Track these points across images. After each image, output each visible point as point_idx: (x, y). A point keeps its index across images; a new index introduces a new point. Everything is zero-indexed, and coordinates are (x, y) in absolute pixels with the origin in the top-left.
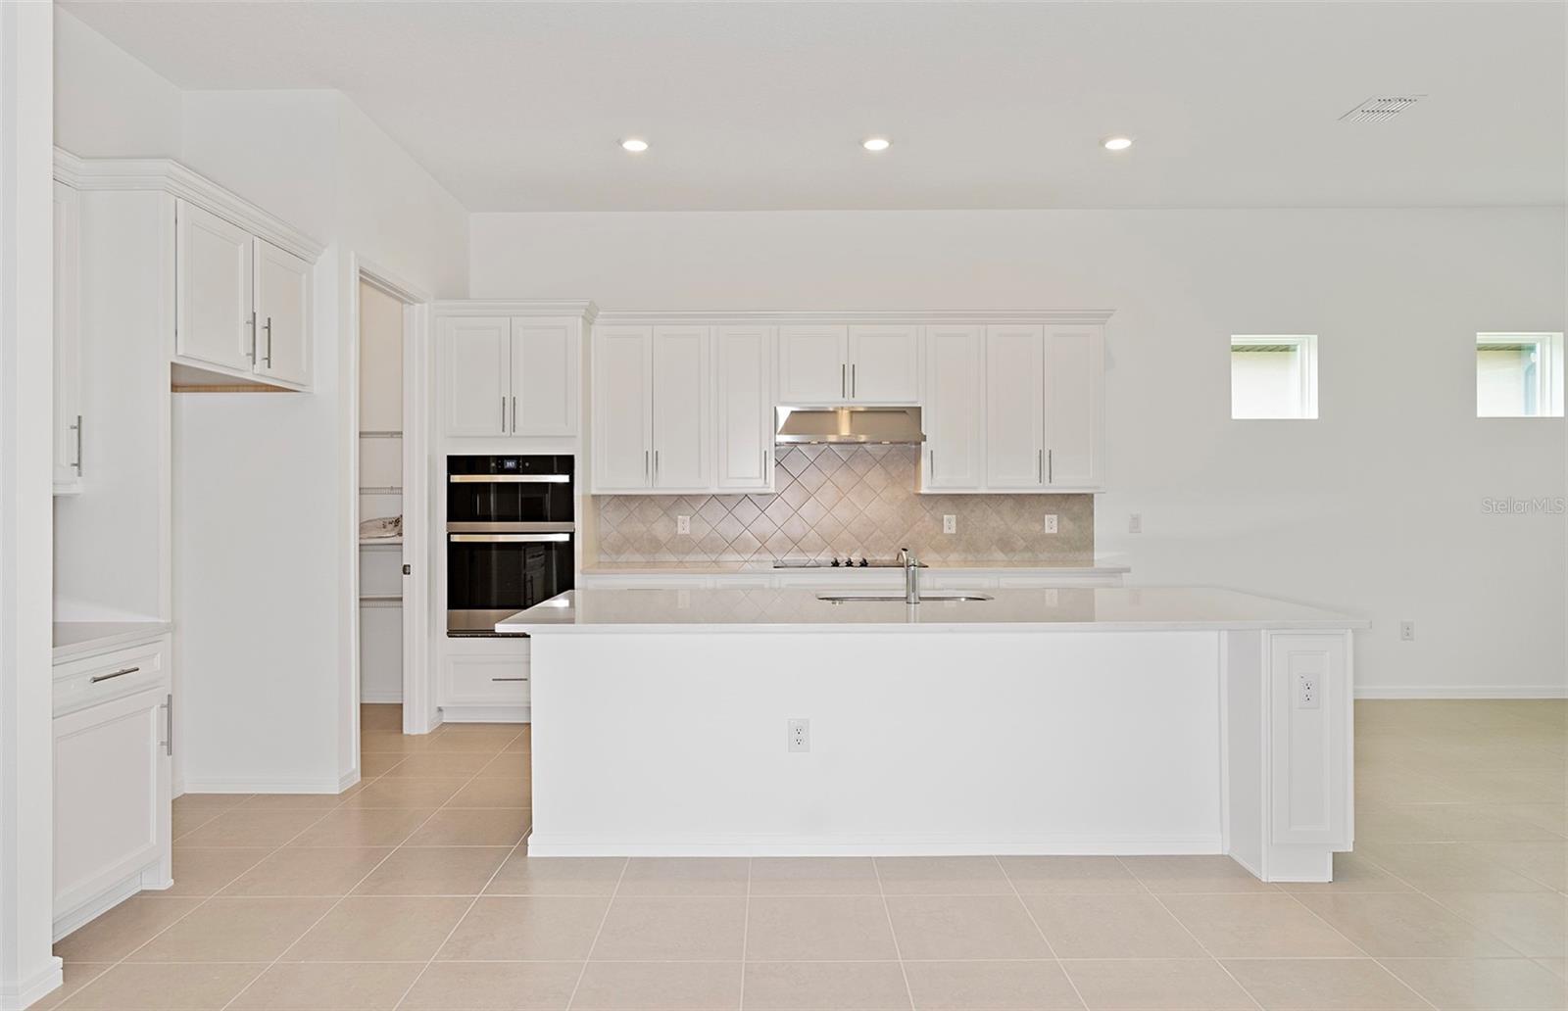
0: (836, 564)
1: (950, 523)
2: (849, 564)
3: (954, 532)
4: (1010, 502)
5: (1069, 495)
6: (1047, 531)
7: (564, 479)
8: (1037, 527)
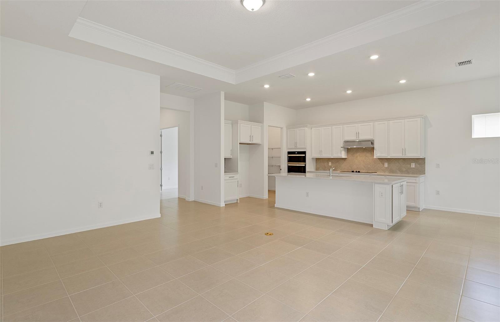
0: (353, 172)
1: (386, 165)
2: (356, 172)
3: (387, 166)
4: (402, 160)
5: (418, 158)
6: (412, 167)
7: (304, 155)
8: (409, 166)
